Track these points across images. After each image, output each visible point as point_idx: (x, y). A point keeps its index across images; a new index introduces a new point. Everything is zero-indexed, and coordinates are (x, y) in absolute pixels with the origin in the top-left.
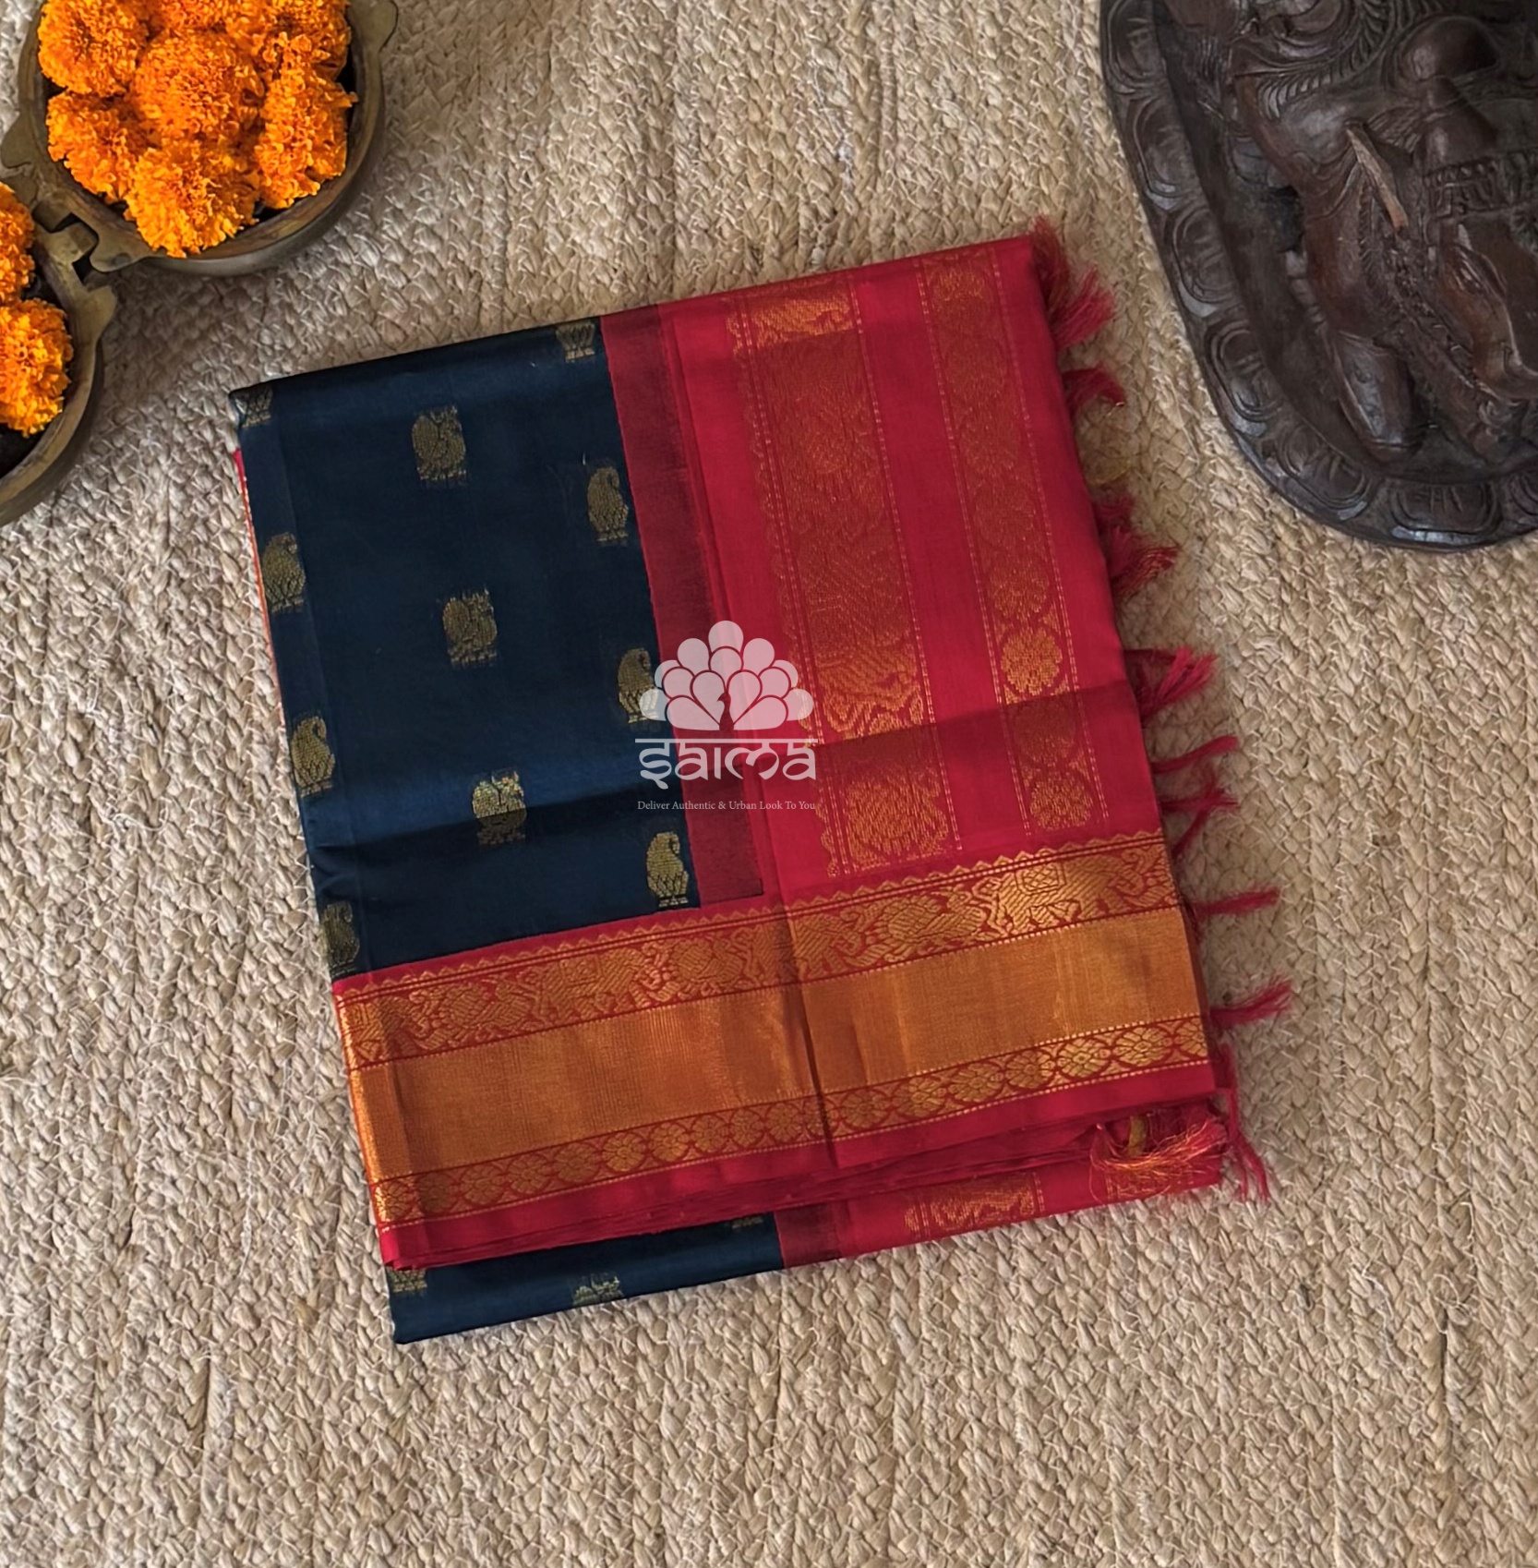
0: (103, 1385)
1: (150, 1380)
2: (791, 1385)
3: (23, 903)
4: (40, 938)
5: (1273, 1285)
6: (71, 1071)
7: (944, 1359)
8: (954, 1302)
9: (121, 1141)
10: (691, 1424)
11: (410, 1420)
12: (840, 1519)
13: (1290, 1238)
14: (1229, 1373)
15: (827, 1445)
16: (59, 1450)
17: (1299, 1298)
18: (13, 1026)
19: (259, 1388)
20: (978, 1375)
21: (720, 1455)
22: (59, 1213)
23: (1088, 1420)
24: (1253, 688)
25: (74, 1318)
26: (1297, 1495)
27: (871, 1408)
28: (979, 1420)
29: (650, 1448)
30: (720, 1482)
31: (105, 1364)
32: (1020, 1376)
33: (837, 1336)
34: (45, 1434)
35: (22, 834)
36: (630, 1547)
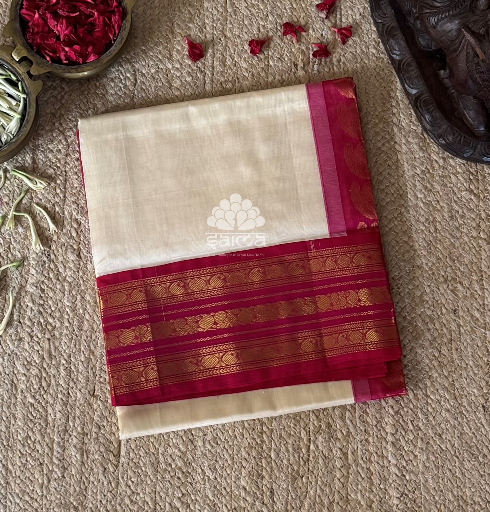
0: (86, 441)
1: (101, 440)
2: (314, 442)
3: (58, 282)
4: (64, 293)
5: (473, 406)
6: (74, 336)
7: (364, 433)
8: (367, 414)
9: (91, 360)
10: (281, 454)
11: (188, 453)
12: (332, 486)
13: (478, 390)
14: (459, 435)
15: (327, 461)
16: (72, 462)
17: (482, 410)
18: (55, 322)
19: (138, 442)
20: (376, 438)
21: (291, 465)
22: (71, 384)
23: (412, 452)
24: (462, 208)
25: (77, 418)
26: (482, 476)
27: (341, 449)
28: (377, 453)
29: (268, 462)
30: (291, 474)
31: (87, 434)
32: (390, 438)
33: (329, 426)
34: (67, 457)
35: (58, 259)
36: (262, 495)
